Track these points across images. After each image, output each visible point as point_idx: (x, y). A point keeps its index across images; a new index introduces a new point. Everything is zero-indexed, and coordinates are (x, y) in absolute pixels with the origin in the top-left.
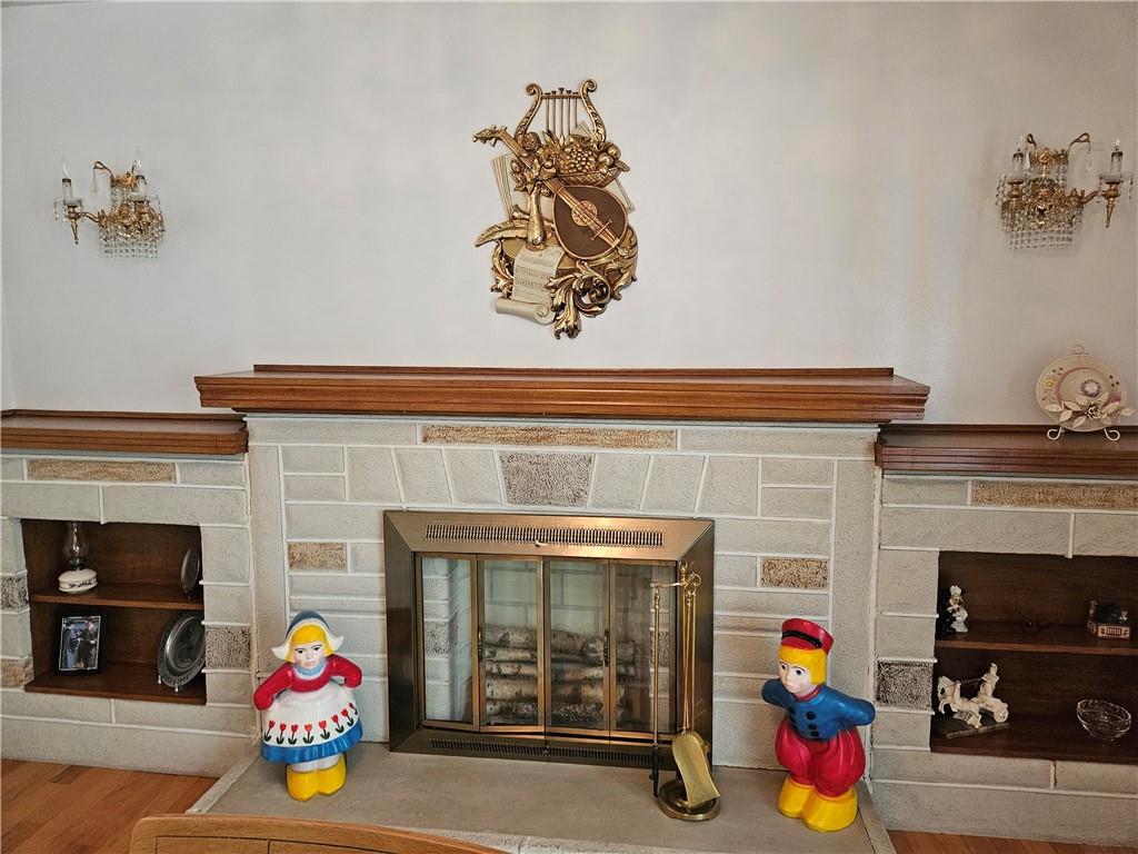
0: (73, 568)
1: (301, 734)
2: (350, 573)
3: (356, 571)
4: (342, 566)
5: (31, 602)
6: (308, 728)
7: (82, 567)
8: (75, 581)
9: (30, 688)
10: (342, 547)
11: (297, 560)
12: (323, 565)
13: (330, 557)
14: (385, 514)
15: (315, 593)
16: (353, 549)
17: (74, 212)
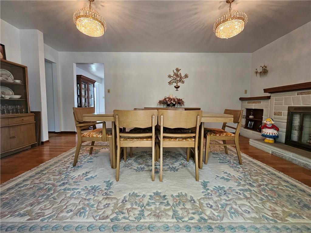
0: (251, 115)
1: (266, 133)
2: (282, 116)
3: (284, 116)
4: (281, 115)
5: (246, 118)
6: (267, 133)
7: (252, 115)
8: (251, 117)
9: (244, 128)
10: (282, 112)
11: (275, 114)
12: (278, 115)
13: (280, 114)
14: (289, 107)
15: (277, 119)
16: (283, 113)
17: (257, 73)
